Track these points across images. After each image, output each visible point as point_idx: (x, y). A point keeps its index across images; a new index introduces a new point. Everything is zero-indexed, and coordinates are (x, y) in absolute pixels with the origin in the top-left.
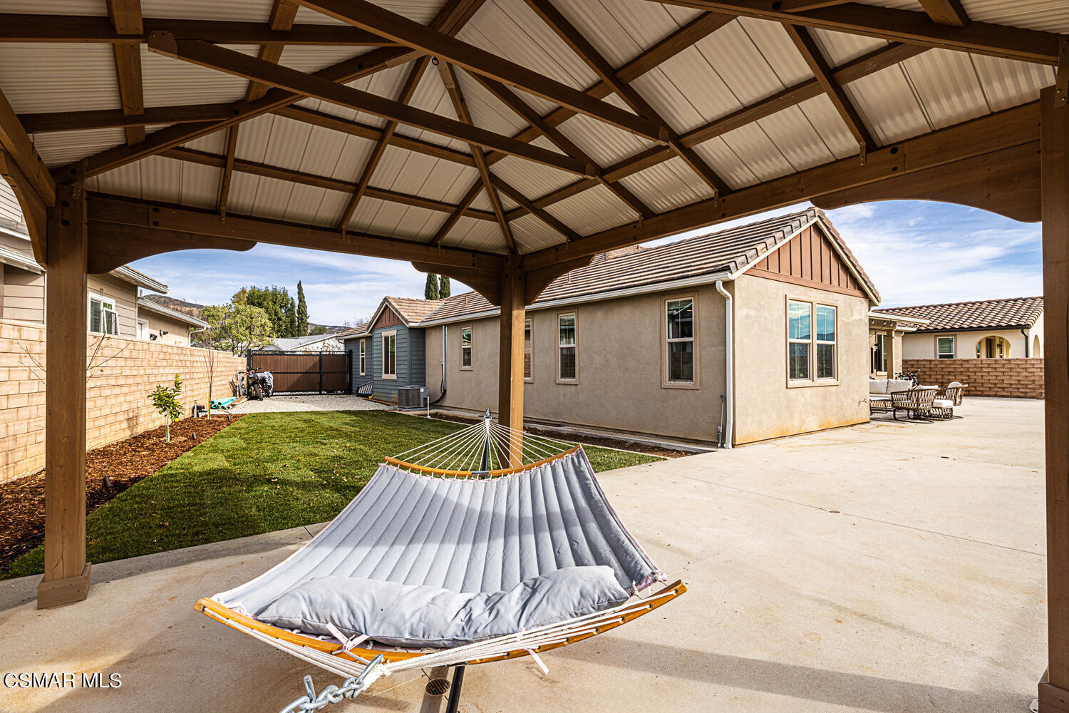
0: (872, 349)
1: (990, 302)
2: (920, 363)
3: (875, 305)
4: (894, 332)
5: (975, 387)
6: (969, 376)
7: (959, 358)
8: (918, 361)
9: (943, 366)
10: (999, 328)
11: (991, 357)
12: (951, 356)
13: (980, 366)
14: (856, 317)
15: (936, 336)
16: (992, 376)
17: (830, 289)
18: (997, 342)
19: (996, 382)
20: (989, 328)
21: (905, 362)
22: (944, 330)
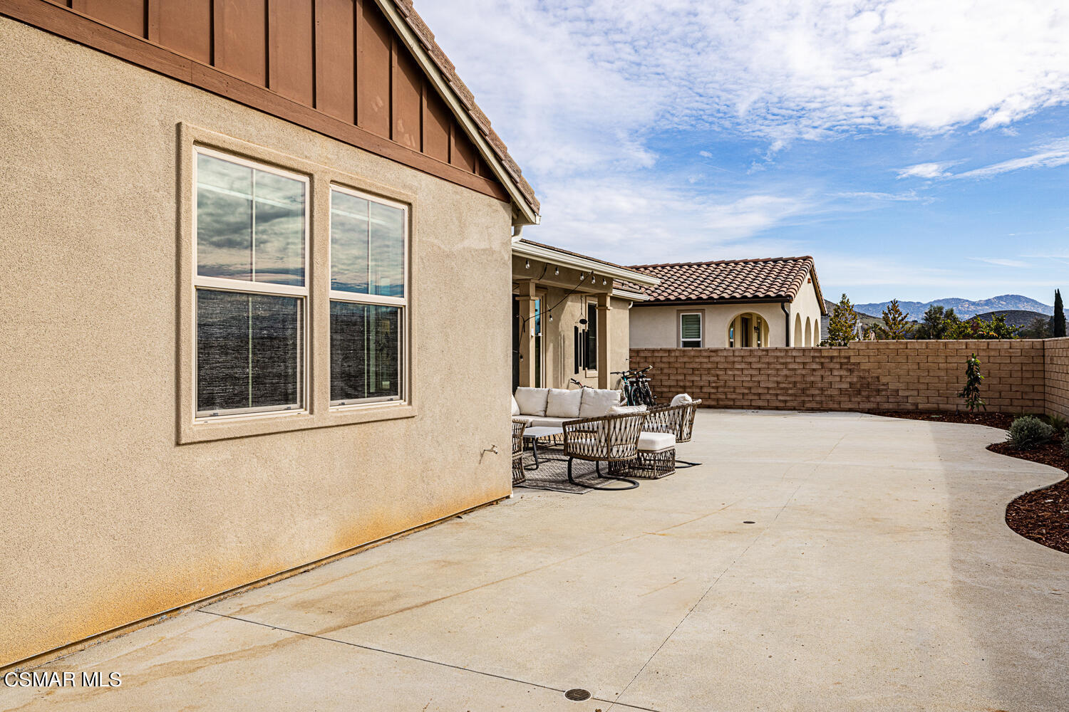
0: (576, 329)
1: (746, 262)
2: (656, 354)
3: (528, 221)
4: (608, 299)
5: (726, 393)
6: (717, 376)
7: (707, 346)
8: (653, 351)
9: (686, 359)
10: (755, 300)
11: (747, 346)
12: (697, 344)
13: (731, 359)
14: (474, 241)
15: (679, 311)
16: (746, 376)
17: (384, 152)
18: (755, 324)
19: (750, 385)
20: (744, 300)
21: (635, 354)
22: (689, 301)
